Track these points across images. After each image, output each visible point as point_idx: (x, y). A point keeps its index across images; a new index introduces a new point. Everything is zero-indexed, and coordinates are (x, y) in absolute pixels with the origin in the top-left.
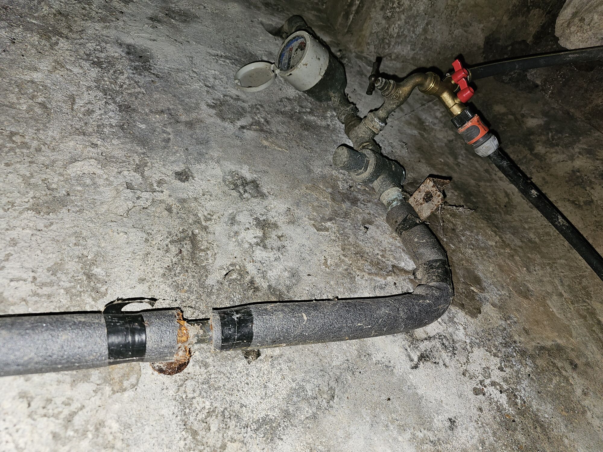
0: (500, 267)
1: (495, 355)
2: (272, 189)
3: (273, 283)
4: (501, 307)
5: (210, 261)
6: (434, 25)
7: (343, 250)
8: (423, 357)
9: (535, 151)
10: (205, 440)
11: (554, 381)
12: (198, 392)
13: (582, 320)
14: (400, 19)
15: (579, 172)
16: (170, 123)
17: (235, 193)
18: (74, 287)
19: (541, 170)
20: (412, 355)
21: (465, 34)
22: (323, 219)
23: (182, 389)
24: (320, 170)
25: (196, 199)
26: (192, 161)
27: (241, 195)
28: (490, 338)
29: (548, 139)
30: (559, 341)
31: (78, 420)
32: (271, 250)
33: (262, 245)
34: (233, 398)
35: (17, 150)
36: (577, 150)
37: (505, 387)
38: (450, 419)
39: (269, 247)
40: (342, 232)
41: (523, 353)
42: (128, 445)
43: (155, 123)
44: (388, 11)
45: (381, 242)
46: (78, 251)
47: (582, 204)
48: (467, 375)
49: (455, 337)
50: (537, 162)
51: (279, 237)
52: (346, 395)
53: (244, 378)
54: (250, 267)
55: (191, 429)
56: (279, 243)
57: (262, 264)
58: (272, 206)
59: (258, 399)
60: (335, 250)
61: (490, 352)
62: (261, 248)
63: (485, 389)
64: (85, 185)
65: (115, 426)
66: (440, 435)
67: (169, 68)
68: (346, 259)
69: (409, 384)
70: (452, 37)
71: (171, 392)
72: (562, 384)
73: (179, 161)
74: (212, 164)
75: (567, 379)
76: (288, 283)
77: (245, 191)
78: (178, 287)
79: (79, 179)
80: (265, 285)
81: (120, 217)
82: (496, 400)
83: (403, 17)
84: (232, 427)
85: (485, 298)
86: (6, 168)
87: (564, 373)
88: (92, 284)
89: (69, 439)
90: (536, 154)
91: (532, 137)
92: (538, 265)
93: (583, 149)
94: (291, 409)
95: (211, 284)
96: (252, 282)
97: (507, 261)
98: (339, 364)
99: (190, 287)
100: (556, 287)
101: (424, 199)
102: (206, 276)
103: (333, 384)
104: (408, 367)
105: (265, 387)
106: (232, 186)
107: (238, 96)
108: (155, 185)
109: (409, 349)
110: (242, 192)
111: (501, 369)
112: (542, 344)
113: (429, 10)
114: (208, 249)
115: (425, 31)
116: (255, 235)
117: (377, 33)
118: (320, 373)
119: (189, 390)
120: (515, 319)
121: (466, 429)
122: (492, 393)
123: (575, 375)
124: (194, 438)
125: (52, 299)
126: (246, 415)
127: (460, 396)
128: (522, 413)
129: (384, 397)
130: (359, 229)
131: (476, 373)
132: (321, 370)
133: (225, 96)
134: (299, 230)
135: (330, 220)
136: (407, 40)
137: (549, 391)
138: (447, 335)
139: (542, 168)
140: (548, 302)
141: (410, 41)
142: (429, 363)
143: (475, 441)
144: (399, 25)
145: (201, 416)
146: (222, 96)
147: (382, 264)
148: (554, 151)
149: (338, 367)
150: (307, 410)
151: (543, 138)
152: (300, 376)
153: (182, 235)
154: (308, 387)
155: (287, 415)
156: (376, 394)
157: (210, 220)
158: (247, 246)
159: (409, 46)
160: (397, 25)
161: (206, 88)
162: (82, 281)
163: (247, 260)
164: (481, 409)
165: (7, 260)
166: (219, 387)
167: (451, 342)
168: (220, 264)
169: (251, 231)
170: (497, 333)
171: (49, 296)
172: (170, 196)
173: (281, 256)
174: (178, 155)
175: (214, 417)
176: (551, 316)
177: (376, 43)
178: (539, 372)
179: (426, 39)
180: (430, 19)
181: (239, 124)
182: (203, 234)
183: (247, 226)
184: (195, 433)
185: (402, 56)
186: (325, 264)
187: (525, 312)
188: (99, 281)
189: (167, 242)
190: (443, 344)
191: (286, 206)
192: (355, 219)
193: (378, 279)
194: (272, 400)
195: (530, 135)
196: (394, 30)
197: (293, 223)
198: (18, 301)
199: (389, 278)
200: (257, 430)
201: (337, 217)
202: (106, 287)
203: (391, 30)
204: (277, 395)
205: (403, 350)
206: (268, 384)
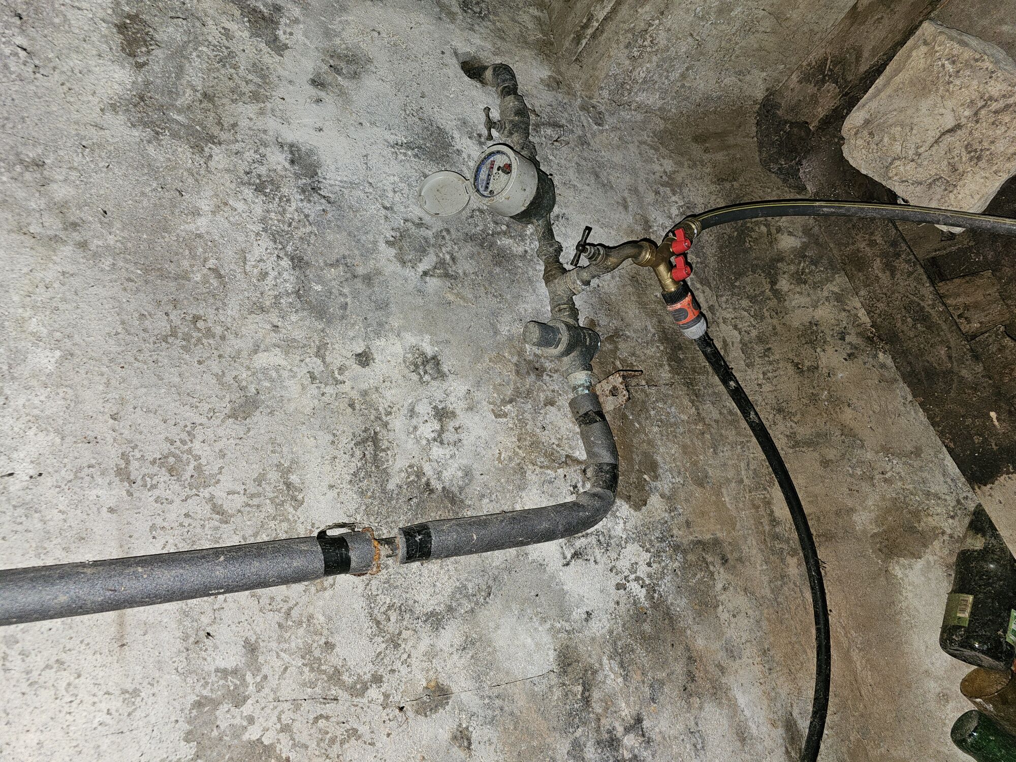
0: (684, 447)
1: (648, 551)
2: (453, 366)
3: (447, 484)
4: (670, 498)
5: (390, 462)
6: (697, 70)
7: (519, 440)
8: (576, 555)
9: (777, 287)
10: (386, 629)
11: (698, 576)
12: (381, 590)
13: (753, 511)
14: (650, 61)
15: (816, 325)
16: (346, 280)
17: (415, 377)
18: (277, 497)
19: (775, 315)
20: (566, 553)
21: (739, 83)
22: (504, 402)
23: (368, 587)
24: (508, 328)
25: (377, 389)
26: (372, 335)
27: (421, 378)
28: (648, 532)
29: (797, 272)
30: (719, 535)
31: (295, 613)
32: (447, 446)
33: (439, 440)
34: (408, 596)
35: (204, 341)
36: (826, 294)
37: (647, 582)
38: (587, 612)
39: (446, 442)
40: (521, 417)
41: (677, 548)
42: (332, 633)
43: (331, 281)
44: (635, 49)
45: (559, 428)
46: (275, 459)
47: (805, 368)
48: (614, 571)
49: (612, 533)
50: (773, 303)
51: (456, 429)
52: (502, 592)
53: (418, 578)
54: (428, 469)
55: (375, 619)
56: (456, 435)
57: (438, 463)
58: (452, 388)
59: (428, 596)
60: (510, 441)
61: (643, 548)
62: (439, 444)
63: (628, 585)
64: (272, 380)
65: (322, 619)
66: (575, 626)
67: (341, 182)
68: (521, 452)
69: (557, 581)
70: (720, 87)
71: (360, 590)
72: (705, 579)
73: (358, 337)
74: (393, 338)
75: (712, 574)
76: (461, 483)
77: (426, 372)
78: (363, 493)
79: (265, 371)
80: (440, 487)
81: (307, 417)
82: (634, 594)
83: (655, 58)
84: (406, 619)
85: (655, 488)
86: (199, 366)
87: (711, 568)
88: (291, 492)
89: (290, 627)
90: (777, 290)
91: (779, 265)
92: (729, 444)
93: (833, 293)
94: (454, 604)
95: (392, 488)
96: (428, 484)
97: (695, 440)
98: (498, 564)
99: (373, 492)
100: (739, 473)
101: (610, 391)
102: (387, 481)
103: (491, 583)
104: (561, 564)
105: (434, 586)
106: (412, 367)
107: (421, 219)
108: (336, 372)
109: (564, 548)
110: (422, 373)
111: (649, 565)
112: (700, 538)
113: (693, 52)
114: (388, 448)
115: (683, 76)
116: (433, 429)
117: (615, 76)
118: (481, 574)
119: (374, 588)
120: (681, 511)
121: (600, 621)
122: (633, 587)
123: (722, 570)
124: (378, 627)
125: (260, 509)
126: (418, 610)
127: (602, 591)
128: (655, 606)
129: (533, 593)
130: (539, 413)
131: (624, 569)
132: (482, 571)
133: (406, 220)
134: (477, 418)
135: (511, 401)
136: (656, 87)
137: (690, 586)
138: (605, 531)
139: (777, 313)
140: (724, 490)
141: (660, 88)
142: (581, 560)
143: (605, 631)
144: (647, 68)
145: (383, 610)
146: (402, 222)
147: (556, 454)
148: (799, 290)
149: (497, 568)
150: (467, 606)
151: (793, 268)
152: (463, 577)
153: (365, 435)
154: (470, 585)
155: (450, 609)
156: (527, 590)
157: (390, 413)
158: (424, 442)
159: (658, 94)
160: (644, 69)
161: (383, 212)
162: (283, 491)
163: (424, 460)
164: (618, 603)
165: (220, 473)
166: (397, 586)
167: (607, 538)
168: (399, 466)
169: (429, 424)
170: (657, 526)
171: (258, 506)
172: (353, 388)
173: (457, 453)
174: (357, 327)
175: (393, 611)
176: (720, 506)
177: (613, 88)
178: (686, 566)
179: (683, 86)
180: (693, 63)
181: (422, 267)
182: (385, 432)
183: (426, 418)
184: (378, 623)
185: (645, 105)
186: (499, 458)
187: (694, 502)
188: (296, 489)
189: (352, 445)
190: (599, 541)
191: (467, 387)
192: (537, 399)
193: (549, 472)
194: (439, 596)
195: (778, 261)
196: (640, 74)
197: (472, 409)
198: (235, 513)
199: (560, 471)
200: (426, 621)
201: (518, 397)
202: (302, 495)
203: (635, 73)
204: (443, 592)
205: (559, 548)
206: (437, 583)
